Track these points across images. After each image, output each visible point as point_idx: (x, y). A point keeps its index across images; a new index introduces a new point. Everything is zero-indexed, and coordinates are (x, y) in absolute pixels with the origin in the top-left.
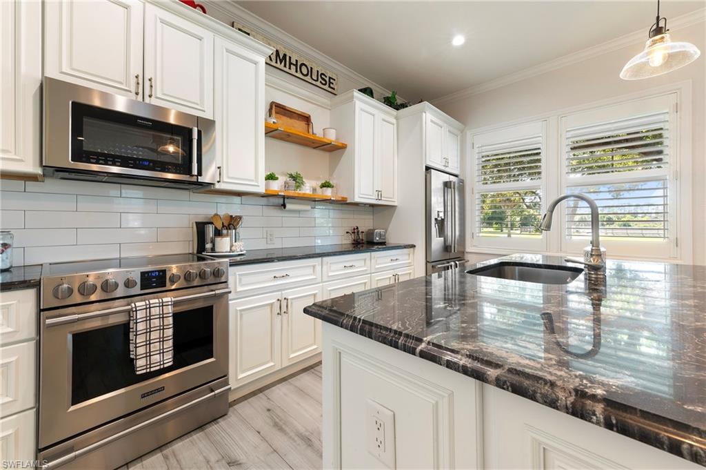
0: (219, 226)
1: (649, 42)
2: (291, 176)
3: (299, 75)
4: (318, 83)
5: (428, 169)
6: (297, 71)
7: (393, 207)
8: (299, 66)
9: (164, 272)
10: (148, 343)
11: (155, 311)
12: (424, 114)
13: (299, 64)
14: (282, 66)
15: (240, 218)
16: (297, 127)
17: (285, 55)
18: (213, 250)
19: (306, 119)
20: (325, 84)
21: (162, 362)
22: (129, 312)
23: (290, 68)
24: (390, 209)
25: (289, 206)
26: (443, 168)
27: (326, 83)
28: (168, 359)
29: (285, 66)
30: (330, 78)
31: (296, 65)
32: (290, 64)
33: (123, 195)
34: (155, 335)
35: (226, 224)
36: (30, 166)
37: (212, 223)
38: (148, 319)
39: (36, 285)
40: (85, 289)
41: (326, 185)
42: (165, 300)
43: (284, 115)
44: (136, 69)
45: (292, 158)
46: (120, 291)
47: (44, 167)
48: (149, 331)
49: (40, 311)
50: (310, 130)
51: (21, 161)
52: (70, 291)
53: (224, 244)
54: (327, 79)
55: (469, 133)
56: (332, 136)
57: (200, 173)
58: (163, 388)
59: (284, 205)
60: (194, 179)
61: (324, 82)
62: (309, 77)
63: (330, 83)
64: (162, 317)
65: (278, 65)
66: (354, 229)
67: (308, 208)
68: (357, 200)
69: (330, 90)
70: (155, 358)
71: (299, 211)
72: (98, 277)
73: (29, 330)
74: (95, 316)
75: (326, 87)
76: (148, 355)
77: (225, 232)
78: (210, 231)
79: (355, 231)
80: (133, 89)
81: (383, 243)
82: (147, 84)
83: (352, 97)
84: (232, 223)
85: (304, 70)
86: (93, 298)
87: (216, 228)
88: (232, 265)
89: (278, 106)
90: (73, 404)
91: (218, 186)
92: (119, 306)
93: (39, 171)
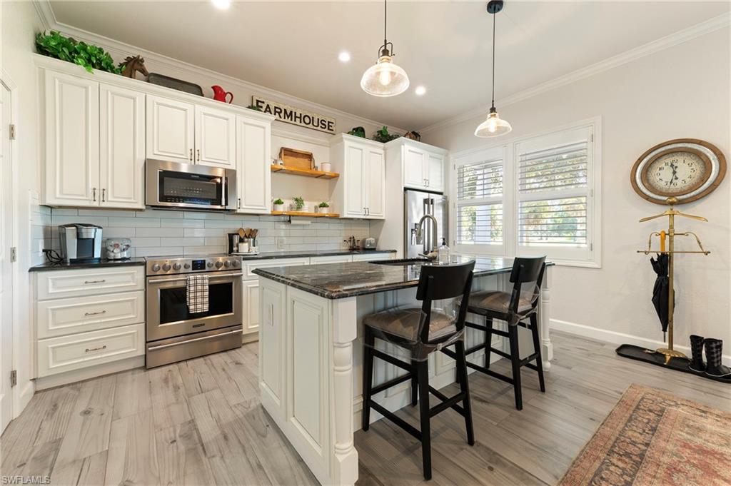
0: (242, 236)
1: (489, 116)
2: (296, 200)
3: (303, 124)
4: (319, 128)
5: (406, 189)
6: (301, 122)
7: (383, 220)
8: (302, 118)
9: (204, 261)
10: (196, 298)
11: (199, 281)
12: (402, 146)
13: (303, 116)
14: (289, 120)
15: (257, 230)
16: (302, 164)
17: (291, 112)
18: (238, 251)
19: (309, 156)
20: (325, 128)
21: (202, 309)
22: (186, 280)
23: (295, 121)
24: (380, 222)
25: (293, 222)
26: (424, 188)
27: (326, 126)
28: (206, 308)
29: (291, 120)
30: (329, 122)
31: (300, 118)
32: (296, 117)
33: (185, 217)
34: (199, 294)
35: (247, 235)
36: (140, 205)
37: (238, 234)
38: (196, 285)
39: (144, 264)
40: (165, 268)
41: (323, 205)
42: (205, 276)
43: (291, 156)
44: (191, 146)
45: (296, 186)
46: (182, 270)
47: (146, 205)
48: (196, 292)
49: (146, 276)
50: (312, 165)
51: (136, 203)
52: (159, 268)
53: (244, 248)
54: (327, 124)
55: (452, 157)
56: (327, 169)
57: (226, 204)
58: (204, 325)
59: (290, 221)
60: (223, 208)
61: (323, 126)
62: (311, 124)
63: (329, 126)
64: (203, 285)
65: (286, 120)
66: (351, 238)
67: (309, 222)
68: (346, 216)
69: (329, 131)
70: (199, 306)
71: (303, 225)
72: (172, 262)
73: (141, 286)
74: (171, 282)
75: (326, 130)
76: (196, 304)
77: (246, 240)
78: (236, 239)
79: (352, 239)
80: (189, 158)
81: (374, 249)
82: (197, 153)
83: (342, 138)
84: (252, 234)
85: (307, 120)
86: (169, 272)
87: (240, 238)
88: (244, 259)
89: (286, 150)
90: (161, 323)
91: (239, 211)
92: (182, 277)
93: (144, 207)
